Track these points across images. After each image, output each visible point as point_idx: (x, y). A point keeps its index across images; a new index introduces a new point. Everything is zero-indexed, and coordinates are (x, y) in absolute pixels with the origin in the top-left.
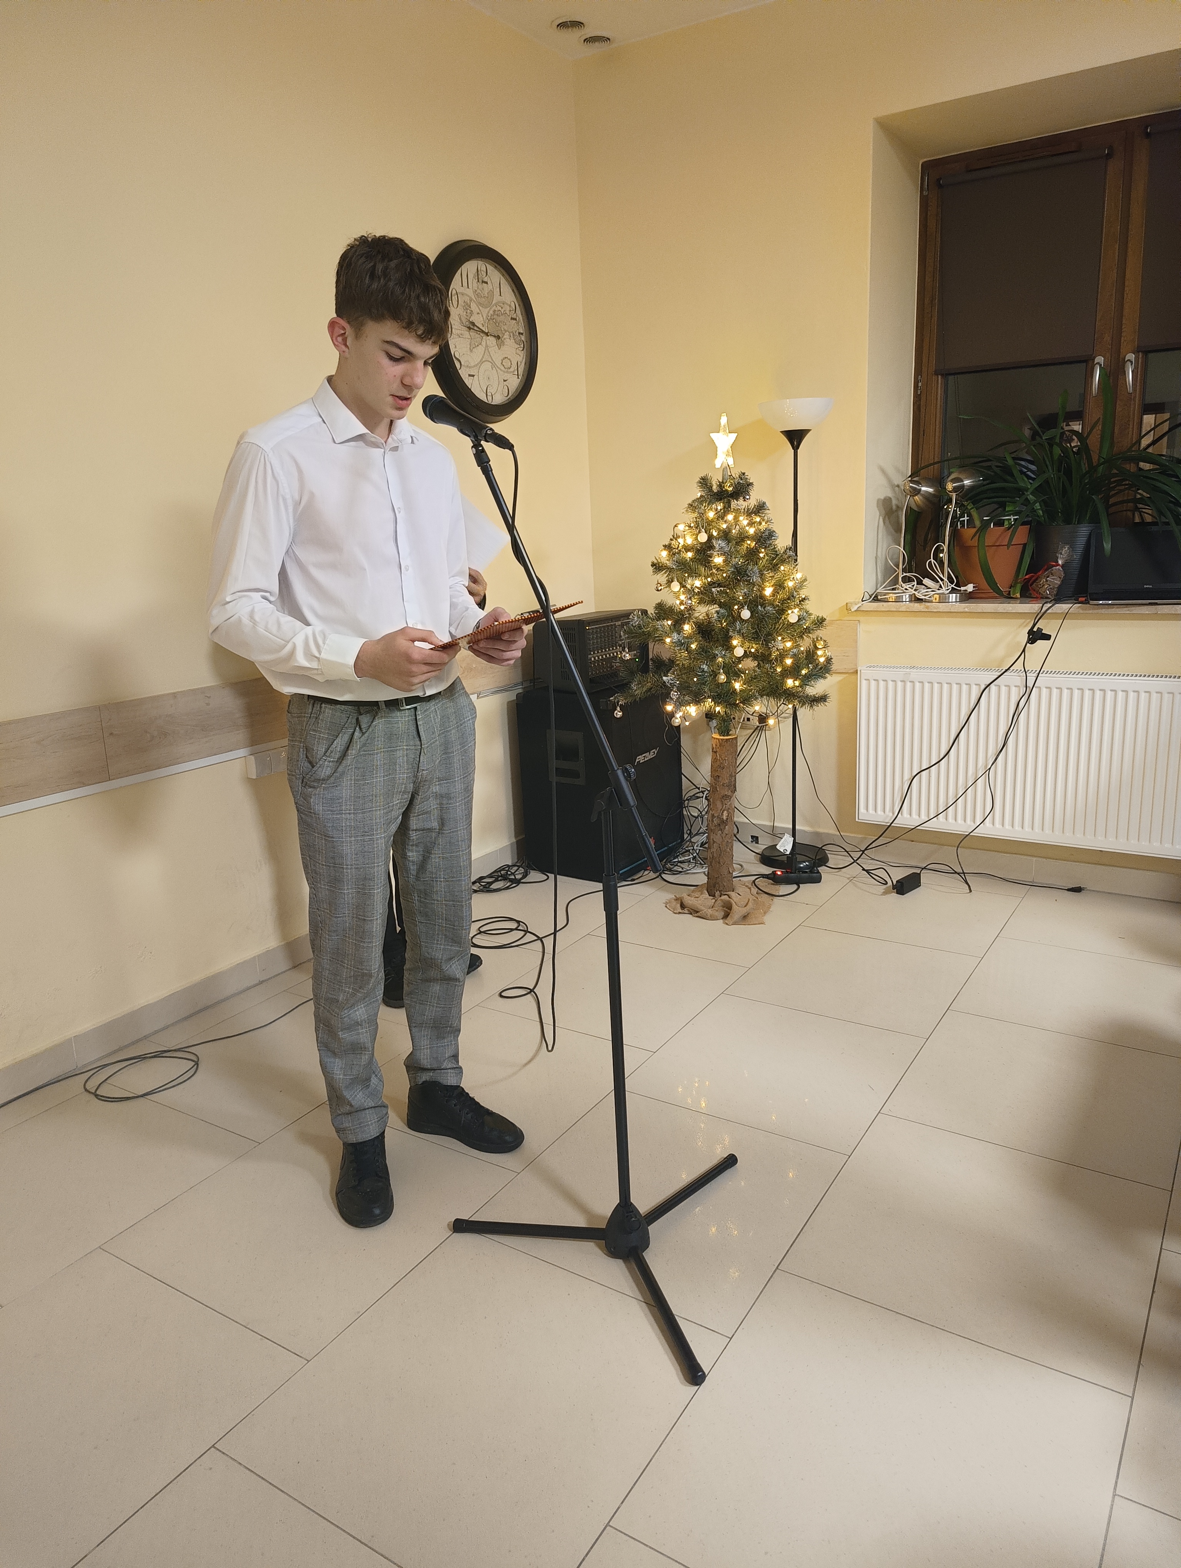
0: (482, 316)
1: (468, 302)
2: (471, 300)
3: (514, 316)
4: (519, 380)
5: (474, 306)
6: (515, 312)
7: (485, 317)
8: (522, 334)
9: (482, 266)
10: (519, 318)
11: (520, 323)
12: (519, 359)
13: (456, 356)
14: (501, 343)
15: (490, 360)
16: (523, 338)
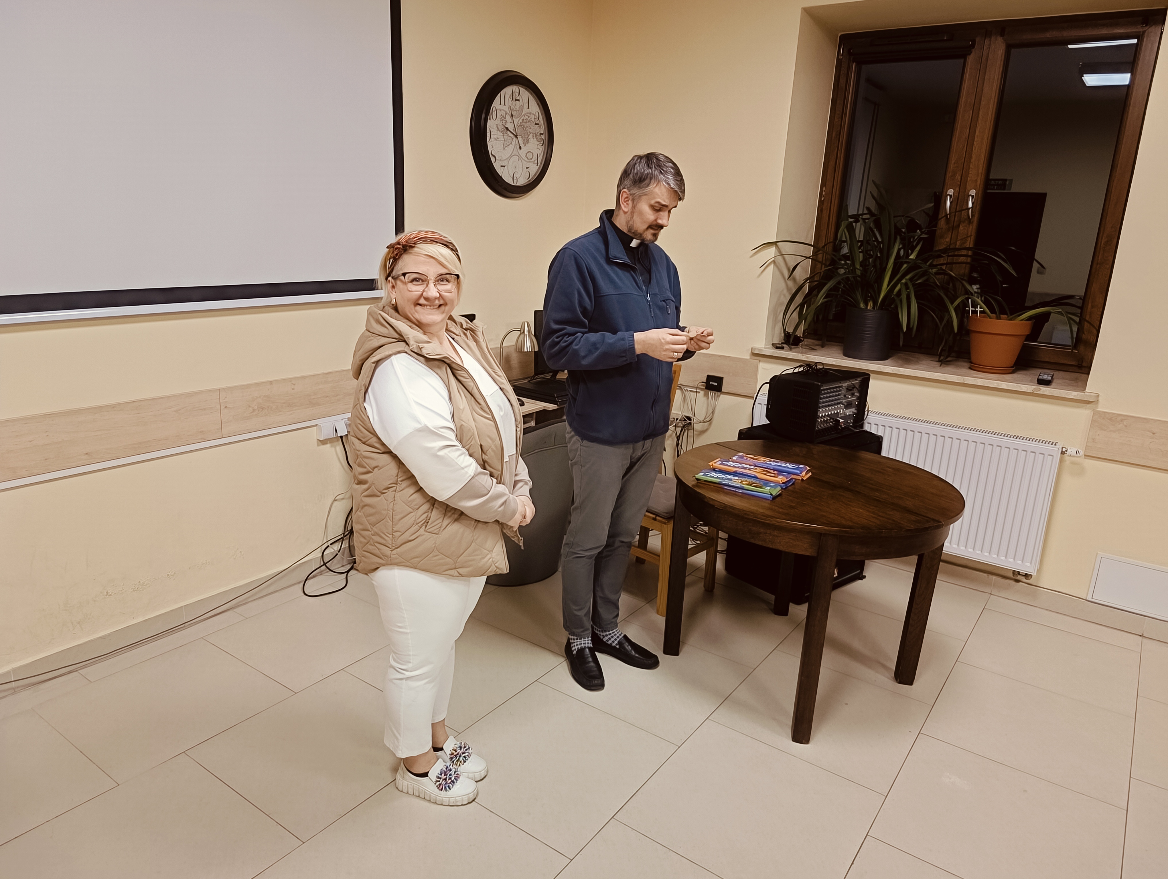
0: (514, 124)
1: (504, 115)
2: (506, 114)
3: (537, 122)
4: (538, 167)
5: (508, 117)
6: (538, 119)
8: (542, 134)
9: (516, 88)
10: (541, 124)
11: (541, 127)
12: (539, 152)
13: (493, 153)
14: (526, 142)
15: (517, 154)
16: (543, 137)
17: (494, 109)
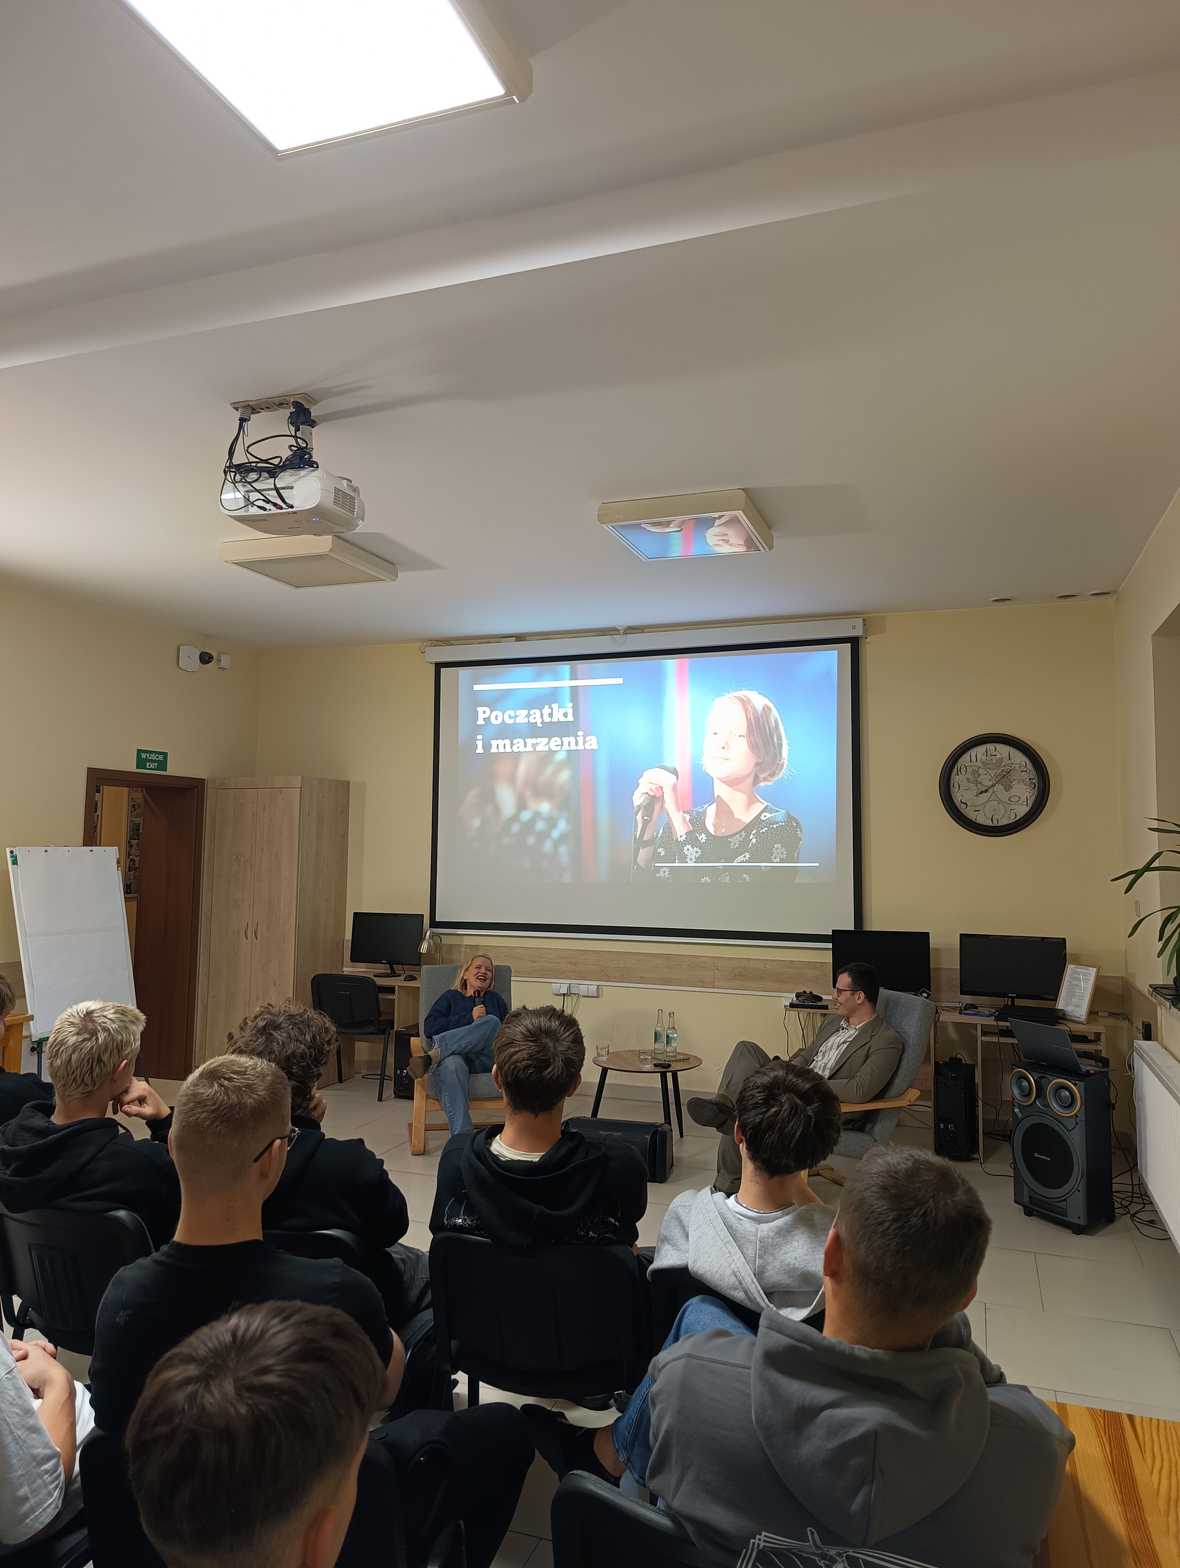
0: (990, 775)
1: (977, 770)
2: (979, 768)
3: (1025, 769)
4: (1028, 808)
5: (980, 771)
6: (1026, 766)
7: (992, 775)
8: (1033, 779)
9: (991, 747)
10: (1030, 770)
11: (1031, 773)
12: (1028, 794)
13: (962, 801)
14: (1008, 788)
15: (997, 799)
16: (1034, 781)
17: (963, 766)
